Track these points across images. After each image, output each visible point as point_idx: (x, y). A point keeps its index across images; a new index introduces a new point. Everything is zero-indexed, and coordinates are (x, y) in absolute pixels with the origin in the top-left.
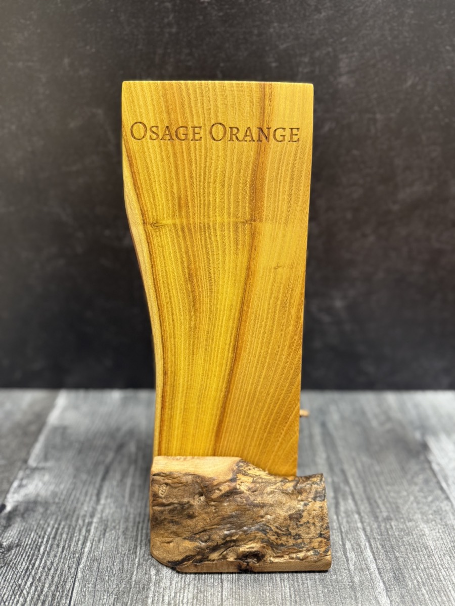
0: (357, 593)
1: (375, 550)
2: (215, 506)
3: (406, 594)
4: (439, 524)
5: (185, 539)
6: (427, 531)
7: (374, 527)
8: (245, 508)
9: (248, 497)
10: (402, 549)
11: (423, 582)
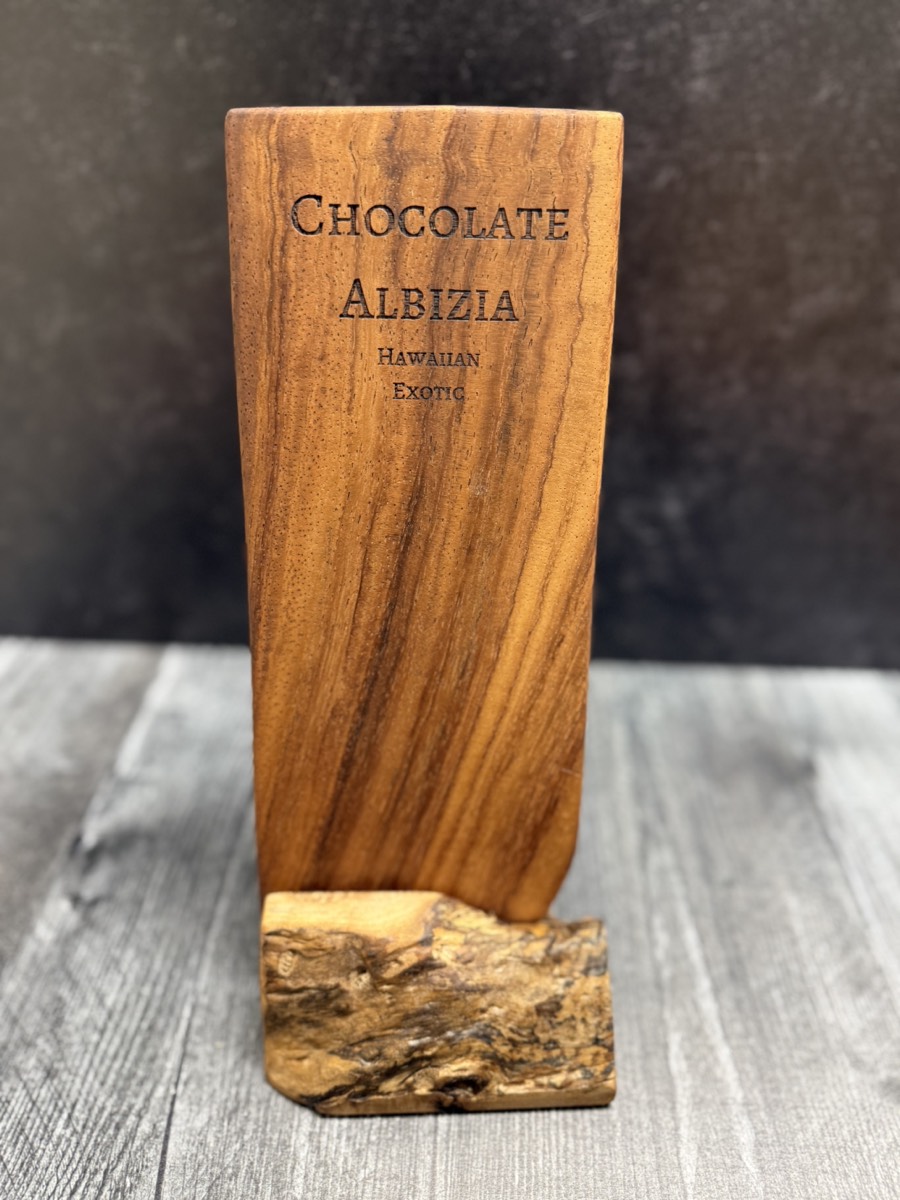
2: (389, 992)
5: (332, 1053)
8: (450, 996)
9: (455, 974)
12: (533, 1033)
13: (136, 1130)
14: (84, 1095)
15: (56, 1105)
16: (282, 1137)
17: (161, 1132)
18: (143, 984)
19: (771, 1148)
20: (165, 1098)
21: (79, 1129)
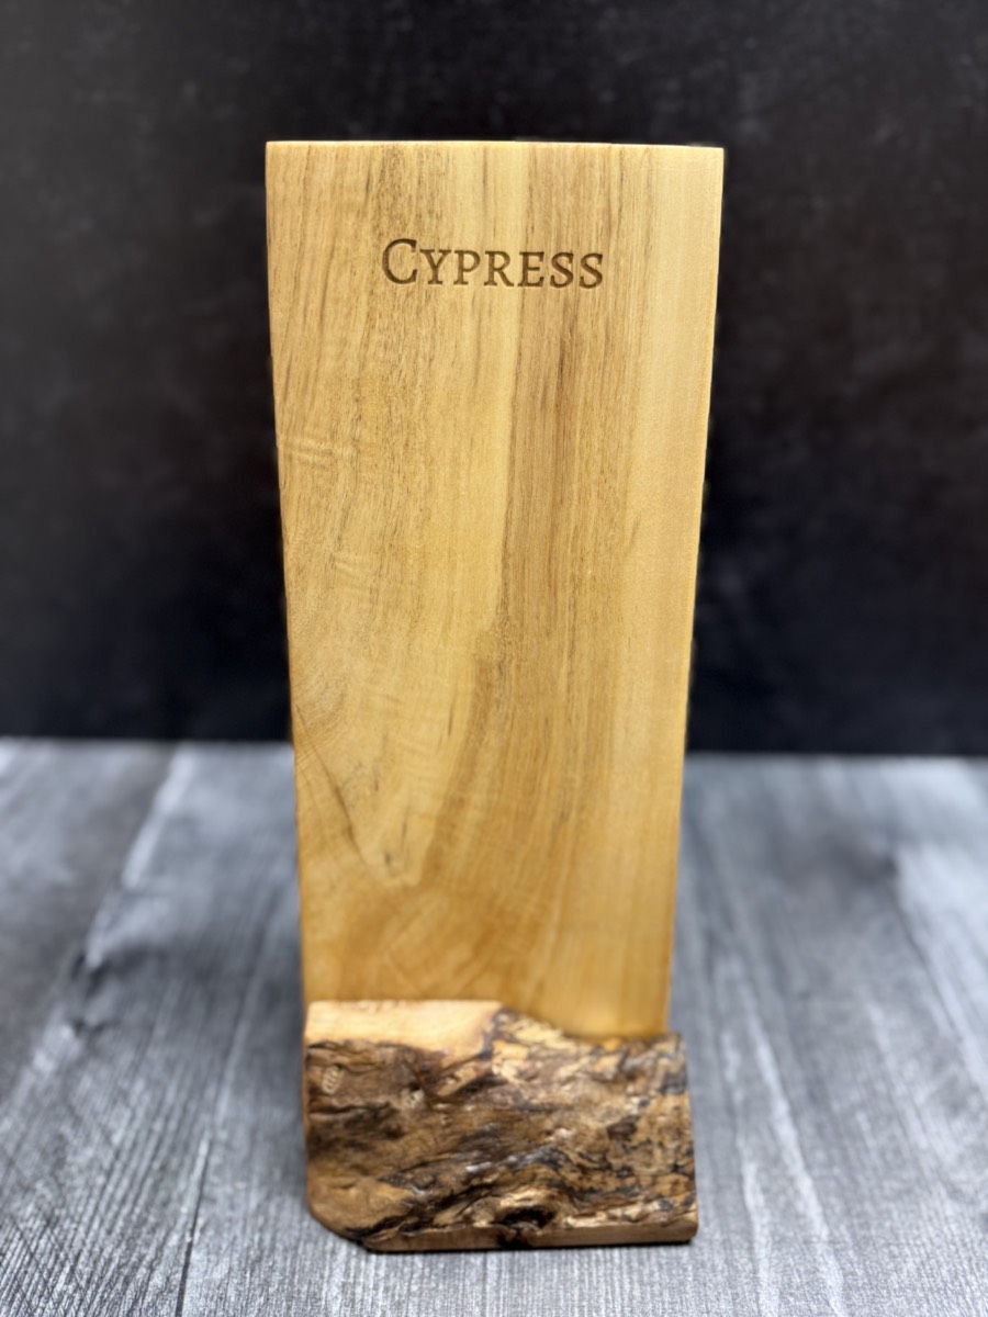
2: (445, 1111)
5: (382, 1180)
8: (512, 1117)
9: (518, 1092)
12: (604, 1159)
13: (147, 1284)
14: (89, 1246)
15: (57, 1257)
16: (312, 1289)
17: (175, 1286)
18: (154, 1119)
19: (862, 1291)
20: (179, 1247)
21: (83, 1284)
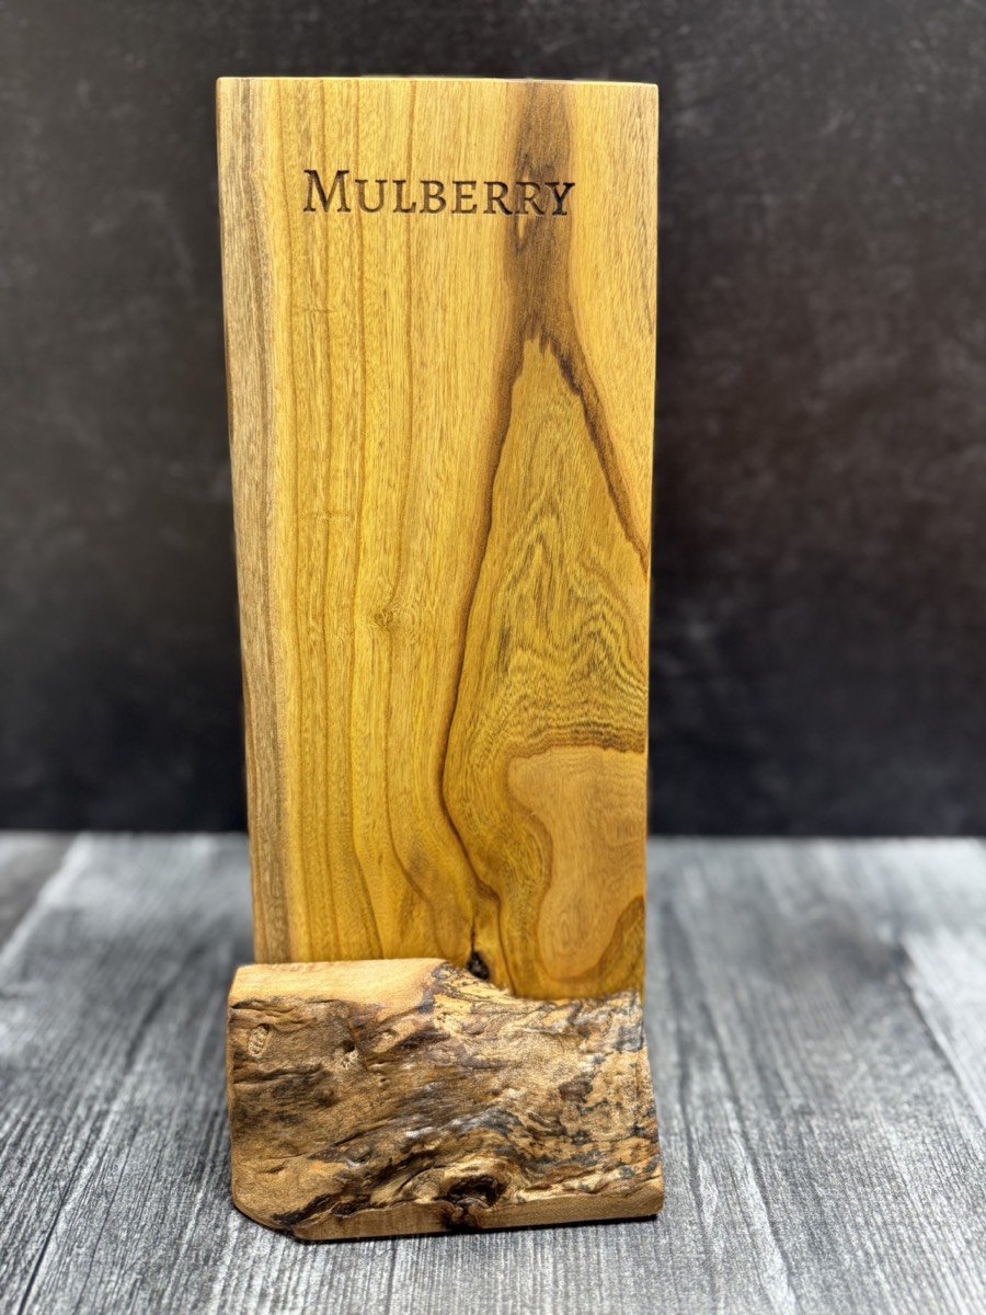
0: (716, 1277)
1: (767, 1181)
2: (381, 1072)
3: (837, 1281)
4: (926, 1124)
5: (313, 1157)
6: (895, 1141)
7: (768, 1129)
8: (455, 1074)
9: (461, 1047)
10: (834, 1179)
11: (878, 1254)
12: (558, 1122)
